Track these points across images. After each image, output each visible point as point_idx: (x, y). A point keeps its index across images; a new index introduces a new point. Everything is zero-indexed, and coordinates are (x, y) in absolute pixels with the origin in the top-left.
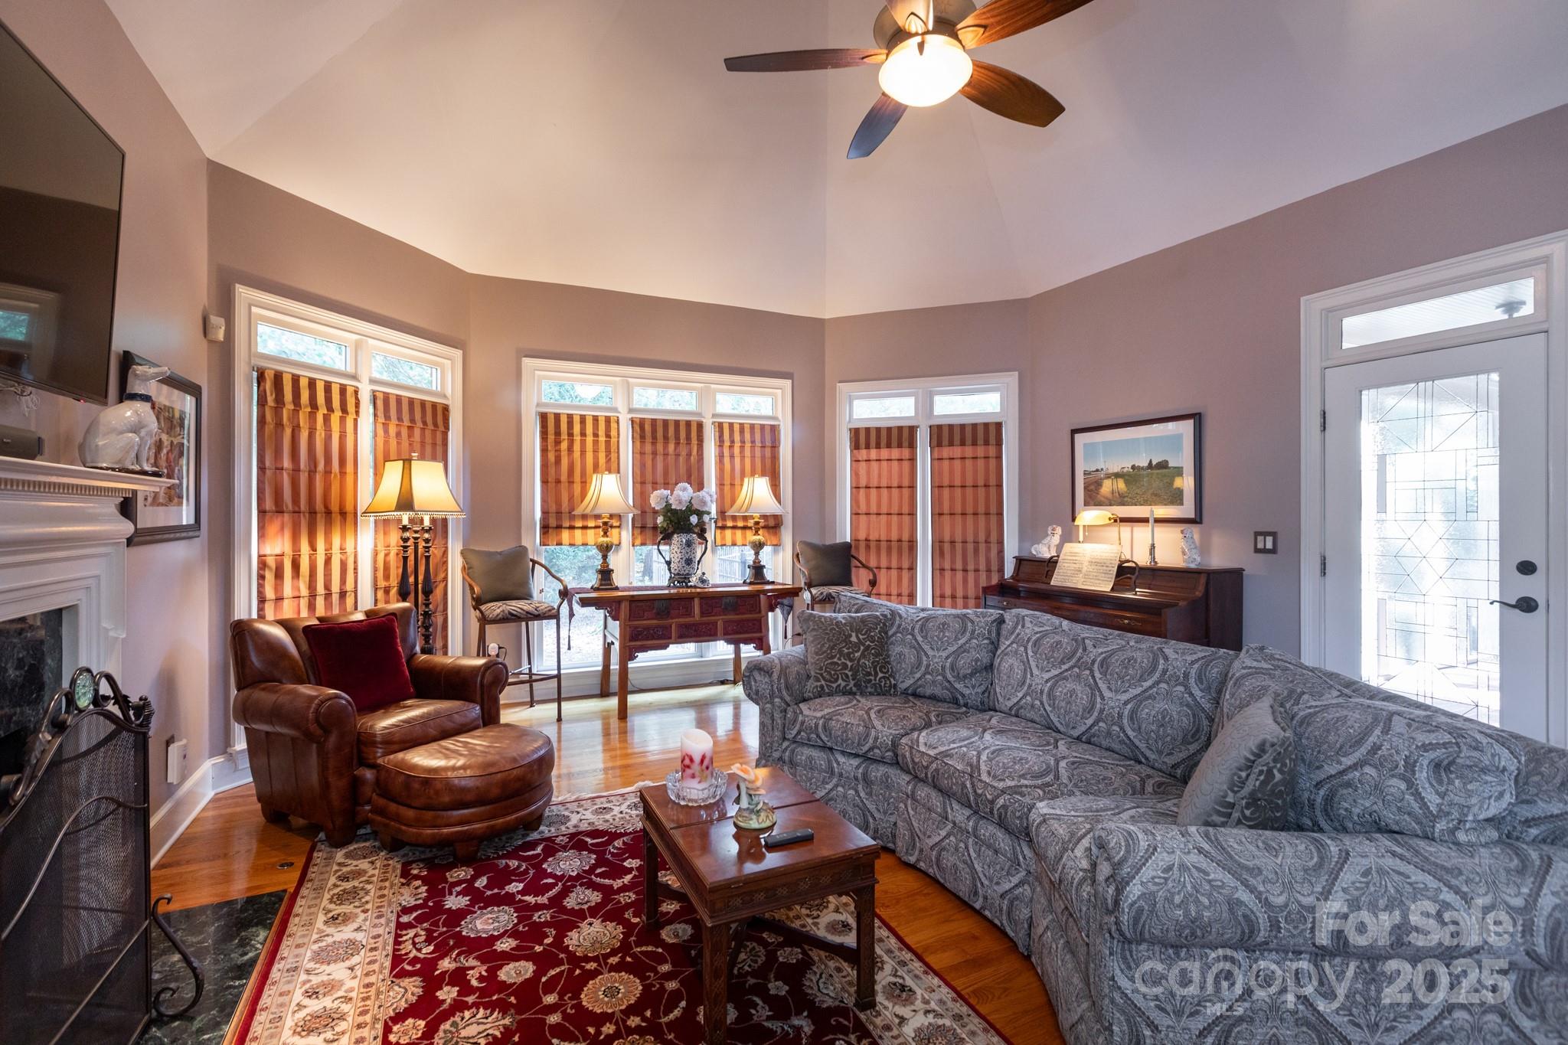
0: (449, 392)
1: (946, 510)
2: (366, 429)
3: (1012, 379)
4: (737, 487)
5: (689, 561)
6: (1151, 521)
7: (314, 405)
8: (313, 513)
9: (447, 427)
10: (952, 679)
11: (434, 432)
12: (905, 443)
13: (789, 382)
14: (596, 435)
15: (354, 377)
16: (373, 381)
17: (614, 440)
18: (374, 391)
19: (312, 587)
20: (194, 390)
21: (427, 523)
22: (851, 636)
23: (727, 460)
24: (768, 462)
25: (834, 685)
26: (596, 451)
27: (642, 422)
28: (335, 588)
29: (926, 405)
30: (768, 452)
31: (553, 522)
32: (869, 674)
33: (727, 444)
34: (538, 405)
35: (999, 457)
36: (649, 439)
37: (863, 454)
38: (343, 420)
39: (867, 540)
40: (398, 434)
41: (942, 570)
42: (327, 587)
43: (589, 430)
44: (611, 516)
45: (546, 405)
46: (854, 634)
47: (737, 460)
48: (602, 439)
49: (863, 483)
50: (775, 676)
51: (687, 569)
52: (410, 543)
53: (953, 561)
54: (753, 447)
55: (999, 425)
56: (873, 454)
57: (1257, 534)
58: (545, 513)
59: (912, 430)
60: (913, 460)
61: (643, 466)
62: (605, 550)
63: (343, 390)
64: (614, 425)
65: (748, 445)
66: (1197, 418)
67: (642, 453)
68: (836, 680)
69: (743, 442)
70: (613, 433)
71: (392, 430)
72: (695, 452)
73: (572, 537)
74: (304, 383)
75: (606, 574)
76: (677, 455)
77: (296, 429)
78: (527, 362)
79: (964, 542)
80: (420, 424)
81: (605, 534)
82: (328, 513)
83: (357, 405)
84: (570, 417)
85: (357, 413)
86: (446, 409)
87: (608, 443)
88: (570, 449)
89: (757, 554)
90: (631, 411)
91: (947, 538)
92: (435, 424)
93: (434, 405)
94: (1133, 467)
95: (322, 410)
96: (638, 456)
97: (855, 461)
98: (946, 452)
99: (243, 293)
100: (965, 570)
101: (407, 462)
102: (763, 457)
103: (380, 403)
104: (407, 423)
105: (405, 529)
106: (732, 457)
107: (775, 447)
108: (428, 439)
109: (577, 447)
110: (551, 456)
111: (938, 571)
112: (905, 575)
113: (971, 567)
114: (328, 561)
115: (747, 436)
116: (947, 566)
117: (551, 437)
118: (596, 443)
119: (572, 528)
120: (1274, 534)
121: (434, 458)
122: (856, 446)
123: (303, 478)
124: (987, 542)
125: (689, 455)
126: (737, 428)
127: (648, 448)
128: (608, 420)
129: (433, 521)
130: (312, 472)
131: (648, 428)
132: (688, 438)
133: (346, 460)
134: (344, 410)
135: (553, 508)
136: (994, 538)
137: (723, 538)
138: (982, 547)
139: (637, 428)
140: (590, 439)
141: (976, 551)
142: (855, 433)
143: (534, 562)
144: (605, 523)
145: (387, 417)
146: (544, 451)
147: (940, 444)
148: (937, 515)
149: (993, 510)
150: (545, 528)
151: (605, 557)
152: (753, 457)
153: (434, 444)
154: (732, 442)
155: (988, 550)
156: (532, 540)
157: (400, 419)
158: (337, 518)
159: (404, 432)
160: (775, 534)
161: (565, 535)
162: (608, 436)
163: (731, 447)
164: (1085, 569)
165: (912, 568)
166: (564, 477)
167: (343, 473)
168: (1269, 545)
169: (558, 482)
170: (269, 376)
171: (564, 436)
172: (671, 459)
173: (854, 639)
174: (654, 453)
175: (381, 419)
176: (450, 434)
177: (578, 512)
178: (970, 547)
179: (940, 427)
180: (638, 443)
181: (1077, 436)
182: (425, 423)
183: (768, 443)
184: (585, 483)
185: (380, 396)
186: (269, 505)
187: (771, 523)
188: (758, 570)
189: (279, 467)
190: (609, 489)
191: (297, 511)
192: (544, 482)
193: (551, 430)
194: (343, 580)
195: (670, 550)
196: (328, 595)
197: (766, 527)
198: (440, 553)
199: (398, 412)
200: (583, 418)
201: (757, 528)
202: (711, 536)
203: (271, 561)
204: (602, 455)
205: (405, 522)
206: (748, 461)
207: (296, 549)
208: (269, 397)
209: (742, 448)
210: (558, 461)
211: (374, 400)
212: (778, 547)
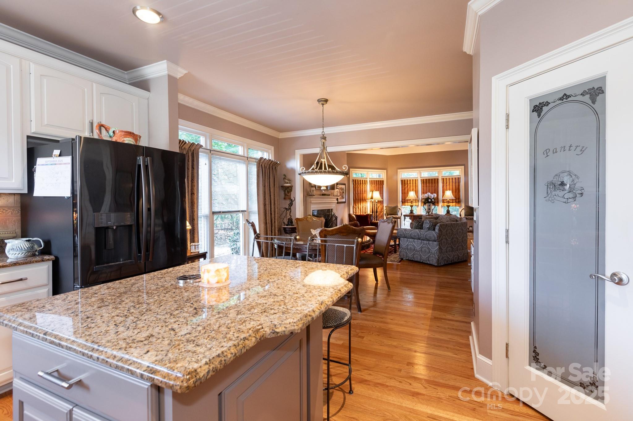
0: (384, 178)
2: (368, 187)
4: (444, 193)
5: (429, 209)
7: (360, 184)
8: (360, 200)
9: (383, 184)
11: (381, 186)
13: (463, 167)
14: (413, 183)
15: (367, 178)
16: (370, 178)
17: (417, 184)
20: (345, 184)
21: (377, 201)
24: (457, 187)
26: (413, 187)
27: (423, 180)
28: (364, 211)
30: (457, 184)
31: (403, 201)
33: (445, 183)
34: (401, 178)
36: (425, 183)
38: (365, 185)
42: (363, 211)
43: (411, 182)
44: (413, 200)
45: (403, 178)
47: (448, 187)
51: (429, 211)
52: (374, 204)
54: (452, 183)
58: (402, 199)
61: (424, 189)
62: (412, 206)
63: (365, 181)
64: (417, 181)
67: (423, 186)
69: (449, 182)
70: (417, 183)
71: (373, 186)
72: (436, 185)
73: (408, 204)
74: (359, 181)
75: (412, 211)
76: (432, 186)
77: (358, 188)
78: (398, 170)
80: (378, 185)
81: (412, 203)
82: (363, 200)
83: (367, 183)
84: (407, 180)
86: (383, 181)
87: (416, 185)
88: (407, 186)
89: (448, 208)
90: (421, 178)
92: (381, 184)
93: (381, 181)
95: (364, 184)
99: (351, 169)
101: (372, 191)
102: (455, 185)
104: (375, 184)
105: (373, 202)
106: (446, 186)
107: (459, 183)
109: (409, 186)
110: (404, 188)
114: (363, 207)
115: (451, 181)
117: (403, 184)
118: (413, 185)
119: (408, 202)
121: (378, 191)
123: (359, 194)
125: (435, 186)
126: (448, 179)
127: (425, 185)
128: (416, 180)
130: (360, 194)
131: (425, 181)
132: (435, 182)
133: (366, 191)
134: (365, 184)
135: (404, 198)
137: (444, 205)
139: (422, 181)
140: (411, 184)
143: (399, 209)
145: (372, 184)
146: (402, 187)
150: (402, 202)
151: (412, 208)
152: (452, 186)
153: (381, 188)
154: (447, 182)
156: (400, 205)
157: (374, 184)
158: (364, 200)
159: (375, 186)
160: (459, 204)
161: (406, 204)
162: (416, 183)
163: (446, 184)
166: (406, 192)
167: (365, 193)
169: (405, 193)
170: (354, 180)
171: (406, 184)
172: (430, 187)
174: (426, 186)
175: (371, 185)
176: (384, 186)
177: (407, 199)
180: (422, 184)
182: (379, 184)
183: (457, 182)
184: (408, 193)
186: (355, 199)
187: (457, 201)
188: (448, 212)
189: (356, 193)
190: (412, 195)
191: (358, 200)
192: (402, 193)
193: (403, 183)
194: (365, 210)
195: (426, 207)
196: (363, 212)
197: (455, 202)
198: (382, 207)
199: (374, 183)
200: (410, 180)
201: (448, 202)
202: (441, 204)
203: (355, 207)
204: (414, 188)
205: (373, 201)
206: (451, 187)
207: (358, 205)
208: (354, 183)
209: (449, 184)
210: (405, 189)
211: (370, 181)
212: (460, 207)
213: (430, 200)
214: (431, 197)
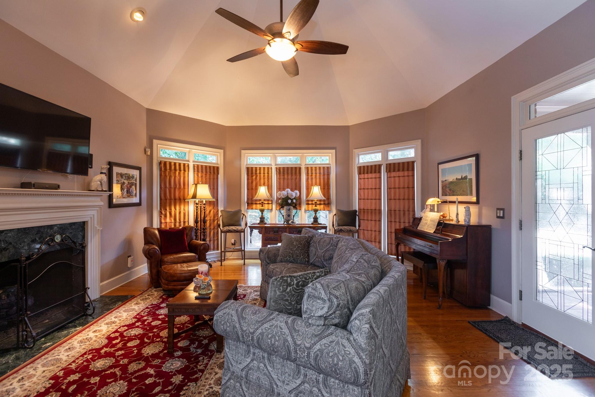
0: (219, 163)
1: (393, 198)
2: (191, 176)
3: (419, 143)
4: (309, 190)
5: (289, 216)
6: (457, 202)
7: (175, 170)
8: (175, 200)
9: (218, 173)
10: (323, 261)
11: (214, 175)
12: (377, 171)
13: (334, 151)
14: (264, 173)
15: (188, 161)
16: (194, 162)
17: (270, 175)
18: (194, 164)
19: (175, 219)
20: (139, 169)
21: (204, 202)
22: (294, 242)
23: (310, 180)
24: (326, 180)
25: (286, 259)
26: (264, 179)
27: (280, 168)
28: (182, 220)
29: (385, 156)
30: (326, 177)
31: (250, 202)
32: (298, 256)
33: (310, 174)
34: (247, 165)
35: (413, 176)
36: (282, 174)
37: (362, 176)
38: (184, 173)
39: (364, 209)
40: (202, 176)
41: (391, 222)
42: (180, 220)
43: (262, 172)
44: (265, 200)
45: (249, 165)
46: (295, 242)
47: (314, 180)
48: (266, 175)
49: (362, 187)
50: (264, 253)
51: (288, 218)
52: (199, 207)
53: (395, 218)
54: (320, 175)
55: (413, 162)
56: (366, 176)
57: (498, 209)
58: (248, 199)
59: (380, 166)
60: (380, 178)
61: (280, 183)
62: (262, 211)
63: (184, 165)
64: (270, 170)
65: (318, 175)
66: (477, 157)
67: (280, 179)
68: (286, 257)
69: (316, 173)
70: (270, 173)
71: (200, 175)
72: (298, 178)
73: (256, 207)
74: (173, 164)
75: (262, 219)
76: (292, 179)
77: (170, 177)
78: (243, 151)
79: (400, 211)
80: (208, 173)
81: (262, 206)
82: (180, 199)
83: (188, 169)
84: (256, 168)
85: (188, 171)
86: (218, 168)
87: (268, 176)
88: (256, 178)
89: (316, 214)
90: (276, 165)
91: (393, 209)
92: (214, 173)
93: (214, 167)
94: (457, 179)
95: (182, 172)
96: (278, 180)
97: (359, 179)
98: (393, 174)
99: (155, 142)
100: (400, 222)
101: (198, 185)
102: (324, 179)
103: (196, 168)
104: (204, 173)
105: (197, 204)
106: (312, 179)
107: (329, 174)
108: (212, 177)
109: (258, 178)
110: (250, 181)
111: (390, 222)
112: (377, 223)
113: (402, 221)
114: (180, 213)
115: (318, 171)
116: (393, 220)
117: (250, 174)
118: (264, 176)
119: (256, 204)
120: (503, 210)
122: (360, 173)
123: (172, 190)
124: (408, 211)
125: (296, 179)
126: (314, 169)
127: (282, 177)
128: (268, 168)
129: (206, 202)
130: (175, 188)
131: (282, 170)
132: (296, 173)
133: (185, 185)
134: (184, 170)
135: (250, 197)
136: (411, 209)
137: (308, 208)
138: (407, 213)
139: (278, 171)
140: (262, 175)
141: (404, 214)
142: (359, 168)
143: (244, 215)
144: (262, 202)
145: (198, 171)
146: (248, 179)
147: (390, 171)
148: (389, 199)
149: (411, 197)
150: (248, 204)
151: (262, 213)
152: (320, 179)
153: (214, 179)
154: (312, 173)
155: (409, 214)
156: (244, 208)
157: (202, 172)
158: (182, 201)
159: (204, 175)
160: (328, 207)
161: (254, 206)
162: (268, 173)
163: (312, 175)
164: (428, 223)
165: (380, 221)
166: (254, 188)
167: (184, 188)
168: (501, 215)
169: (252, 189)
170: (163, 163)
171: (254, 174)
172: (290, 181)
173: (295, 244)
174: (284, 179)
175: (196, 173)
176: (219, 176)
177: (255, 198)
178: (402, 213)
179: (390, 164)
180: (278, 176)
181: (439, 166)
182: (210, 173)
183: (326, 173)
184: (256, 189)
185: (196, 166)
186: (163, 197)
187: (326, 202)
188: (316, 219)
189: (166, 187)
190: (262, 191)
191: (171, 199)
192: (248, 189)
193: (250, 172)
194: (184, 218)
195: (283, 212)
196: (180, 222)
197: (324, 204)
198: (215, 211)
199: (202, 169)
200: (260, 168)
201: (316, 204)
202: (304, 207)
203: (163, 212)
204: (266, 180)
205: (197, 202)
206: (318, 180)
207: (170, 209)
208: (163, 169)
209: (316, 176)
210: (252, 182)
211: (194, 166)
212: (330, 211)
213: (290, 201)
214: (292, 196)
